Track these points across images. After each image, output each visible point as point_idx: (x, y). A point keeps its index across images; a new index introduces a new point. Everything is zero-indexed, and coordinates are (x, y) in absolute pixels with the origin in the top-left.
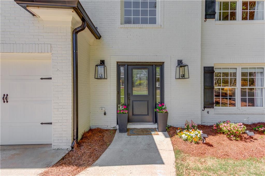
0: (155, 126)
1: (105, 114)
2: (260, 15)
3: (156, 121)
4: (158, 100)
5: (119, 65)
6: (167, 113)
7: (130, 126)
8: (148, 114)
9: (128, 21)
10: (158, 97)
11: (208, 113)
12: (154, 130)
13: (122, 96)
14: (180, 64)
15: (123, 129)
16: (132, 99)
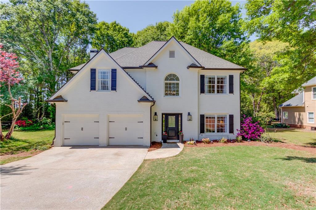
0: (179, 141)
1: (157, 136)
2: (225, 91)
3: (178, 139)
4: (180, 130)
5: (163, 114)
6: (183, 135)
7: (168, 141)
8: (175, 136)
9: (166, 94)
10: (180, 128)
11: (202, 135)
12: (178, 142)
13: (164, 128)
14: (189, 114)
15: (165, 142)
16: (168, 129)
